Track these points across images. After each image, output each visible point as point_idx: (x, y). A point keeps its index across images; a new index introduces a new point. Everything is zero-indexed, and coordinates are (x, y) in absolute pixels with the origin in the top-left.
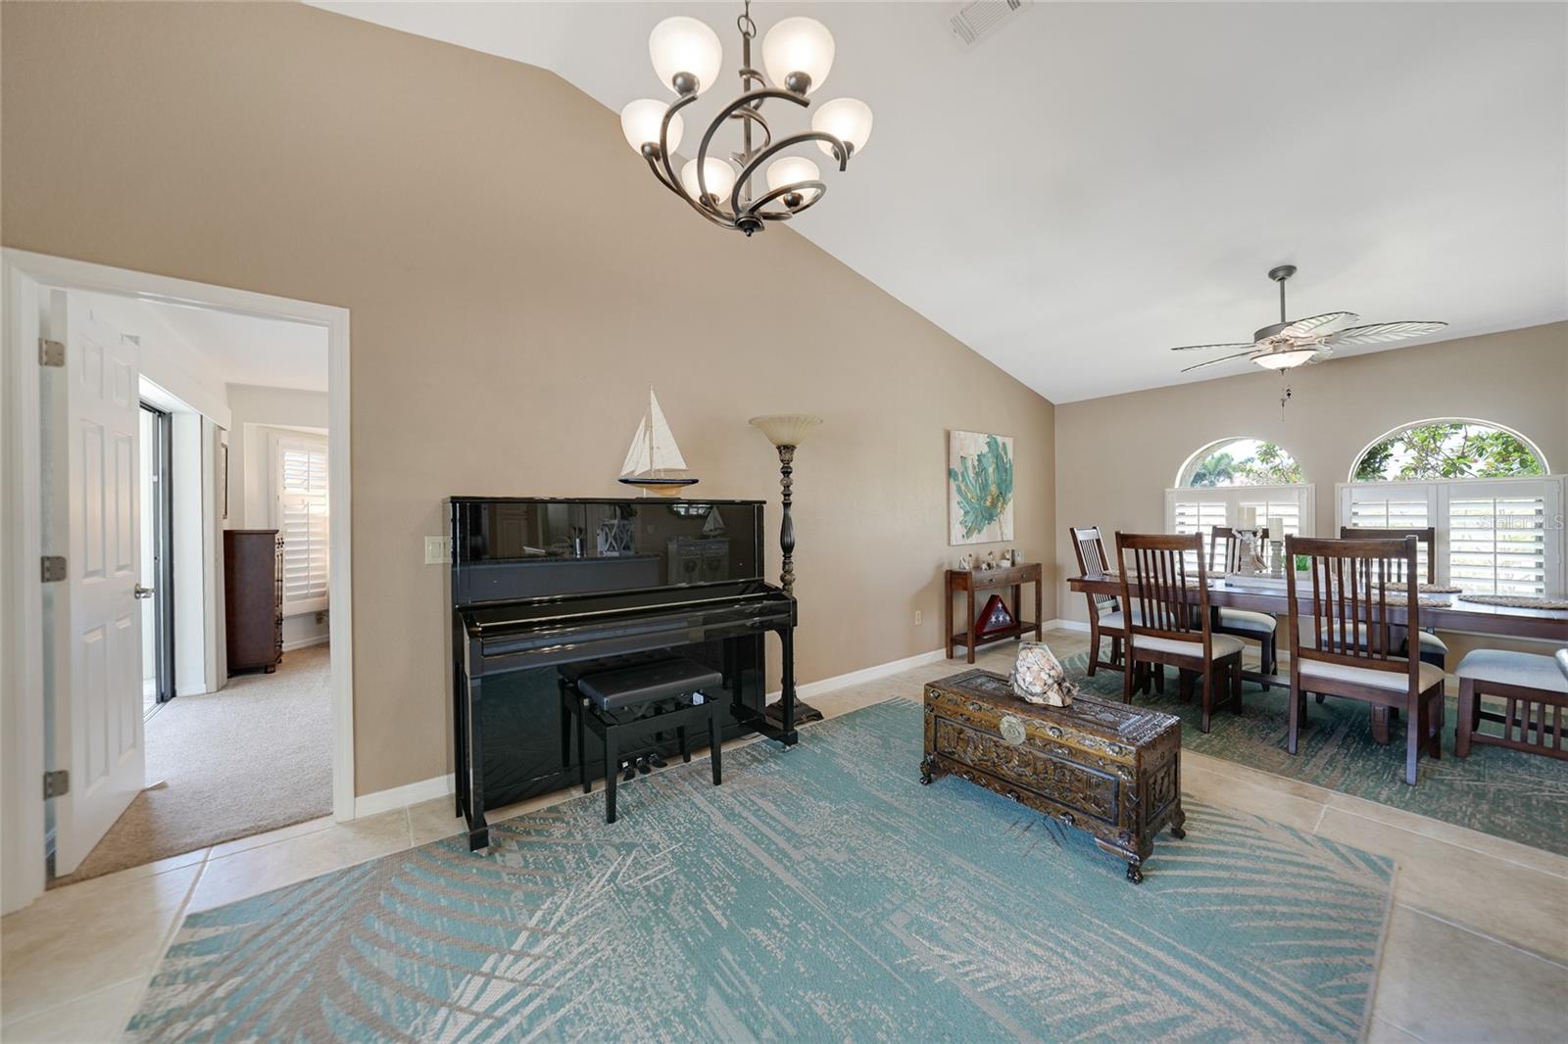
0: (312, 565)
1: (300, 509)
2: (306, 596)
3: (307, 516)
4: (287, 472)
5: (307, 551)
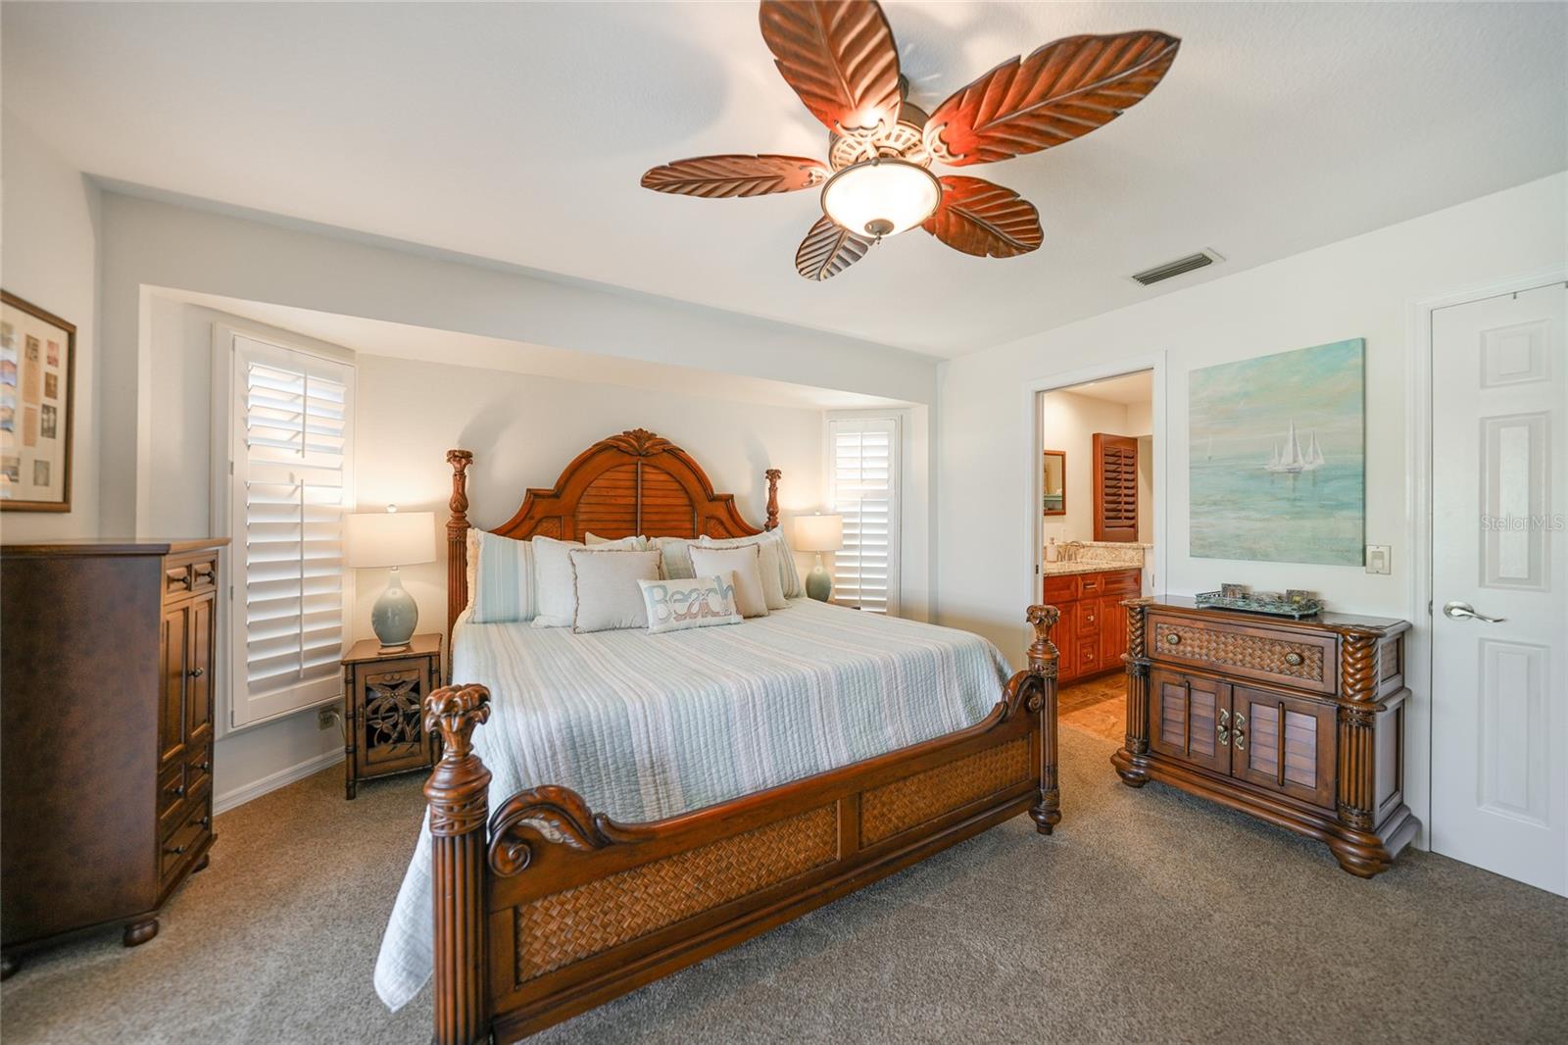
0: (306, 611)
1: (282, 491)
2: (296, 678)
3: (300, 508)
4: (253, 410)
5: (300, 583)
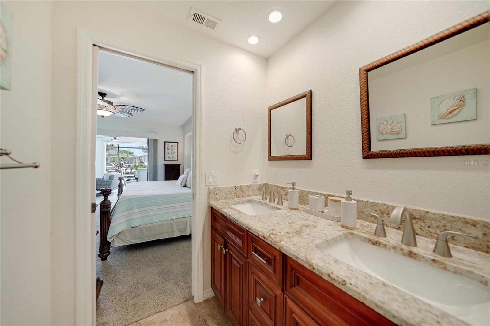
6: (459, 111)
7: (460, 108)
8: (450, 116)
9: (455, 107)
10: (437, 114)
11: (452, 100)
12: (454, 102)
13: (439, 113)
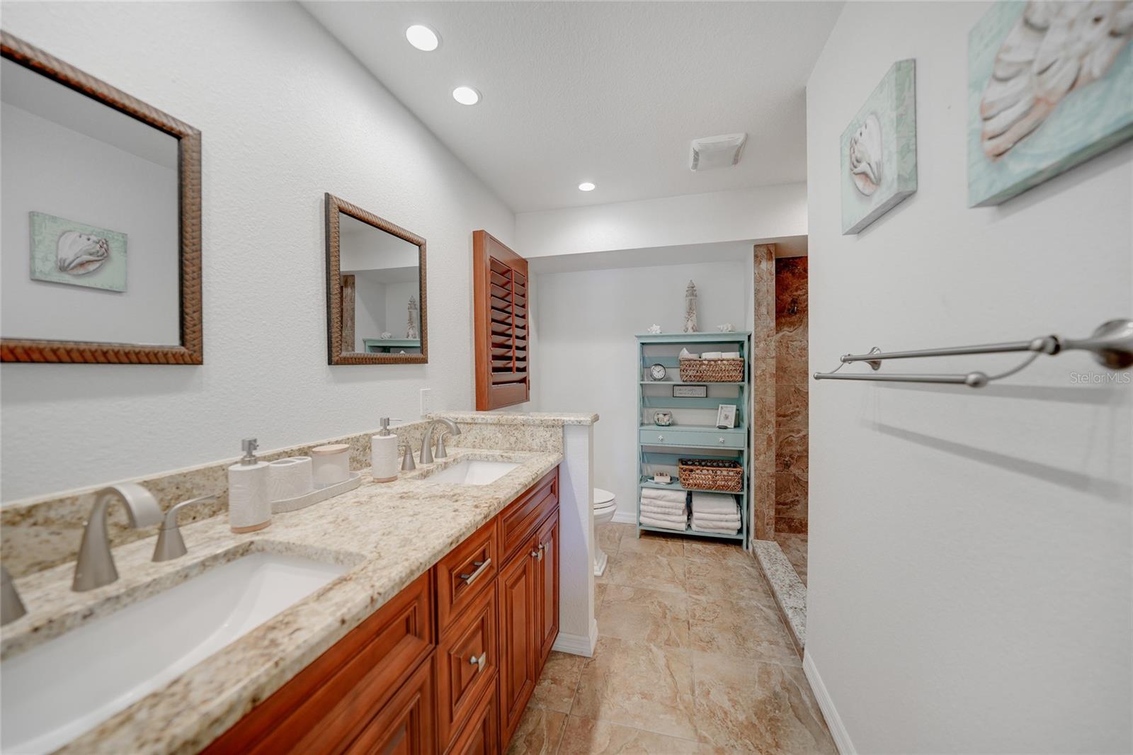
6: (97, 268)
7: (100, 262)
8: (81, 271)
9: (91, 254)
10: (52, 258)
11: (84, 238)
12: (90, 245)
13: (57, 257)
